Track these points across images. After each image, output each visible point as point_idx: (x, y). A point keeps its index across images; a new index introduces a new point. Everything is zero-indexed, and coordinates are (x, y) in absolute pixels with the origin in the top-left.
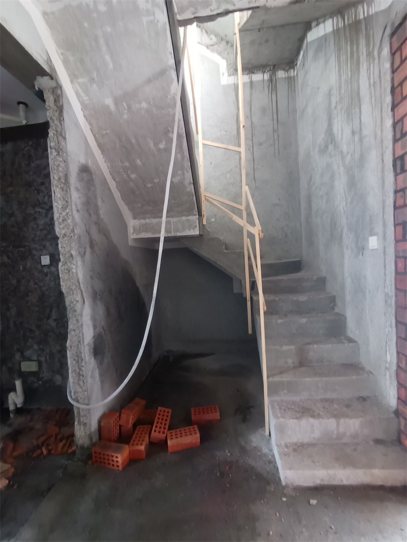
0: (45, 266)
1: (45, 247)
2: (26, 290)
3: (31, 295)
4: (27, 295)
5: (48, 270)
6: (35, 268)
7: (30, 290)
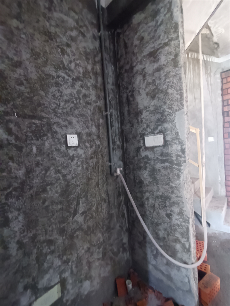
0: (71, 147)
2: (43, 183)
3: (50, 189)
4: (44, 191)
5: (74, 152)
6: (58, 150)
7: (50, 182)
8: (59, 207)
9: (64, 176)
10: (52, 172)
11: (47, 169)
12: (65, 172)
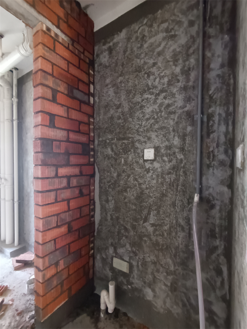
0: (148, 160)
1: (149, 139)
2: (125, 185)
3: (129, 191)
4: (126, 191)
5: (150, 165)
6: (137, 162)
7: (129, 186)
8: (134, 207)
9: (140, 184)
10: (131, 179)
11: (129, 176)
12: (141, 181)
